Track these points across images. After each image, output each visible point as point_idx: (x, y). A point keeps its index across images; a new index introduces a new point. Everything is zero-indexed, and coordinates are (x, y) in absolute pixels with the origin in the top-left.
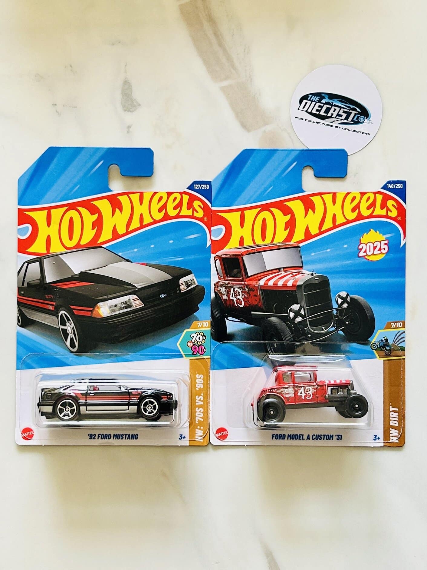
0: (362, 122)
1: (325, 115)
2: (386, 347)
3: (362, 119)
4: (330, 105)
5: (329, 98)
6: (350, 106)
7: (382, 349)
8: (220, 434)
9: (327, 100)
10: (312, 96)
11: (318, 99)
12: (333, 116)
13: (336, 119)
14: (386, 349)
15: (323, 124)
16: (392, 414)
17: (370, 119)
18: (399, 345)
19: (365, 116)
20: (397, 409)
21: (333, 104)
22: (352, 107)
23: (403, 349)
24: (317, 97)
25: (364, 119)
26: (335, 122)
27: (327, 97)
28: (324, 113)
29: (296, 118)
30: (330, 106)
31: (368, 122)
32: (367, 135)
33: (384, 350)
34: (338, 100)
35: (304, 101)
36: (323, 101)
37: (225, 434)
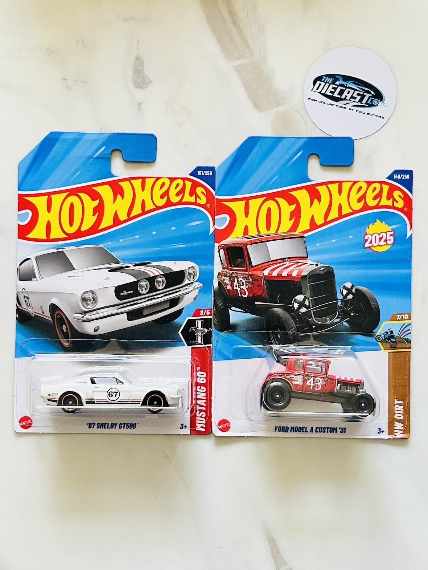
0: (376, 105)
1: (339, 96)
2: (392, 339)
3: (376, 102)
4: (344, 87)
5: (344, 80)
6: (364, 88)
7: (387, 340)
8: (222, 425)
9: (341, 82)
10: (326, 77)
11: (332, 81)
12: (347, 99)
13: (349, 102)
14: (391, 341)
15: (337, 105)
16: (397, 407)
17: (384, 103)
18: (404, 338)
19: (379, 99)
20: (402, 402)
21: (348, 86)
22: (366, 89)
23: (409, 341)
24: (331, 78)
25: (378, 102)
26: (349, 104)
27: (341, 78)
28: (338, 94)
29: (309, 100)
30: (344, 89)
31: (382, 105)
32: (381, 119)
33: (389, 342)
34: (351, 82)
35: (318, 83)
36: (337, 83)
37: (227, 426)
